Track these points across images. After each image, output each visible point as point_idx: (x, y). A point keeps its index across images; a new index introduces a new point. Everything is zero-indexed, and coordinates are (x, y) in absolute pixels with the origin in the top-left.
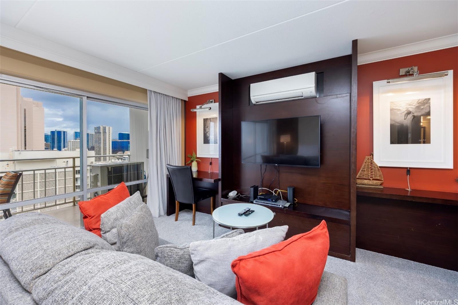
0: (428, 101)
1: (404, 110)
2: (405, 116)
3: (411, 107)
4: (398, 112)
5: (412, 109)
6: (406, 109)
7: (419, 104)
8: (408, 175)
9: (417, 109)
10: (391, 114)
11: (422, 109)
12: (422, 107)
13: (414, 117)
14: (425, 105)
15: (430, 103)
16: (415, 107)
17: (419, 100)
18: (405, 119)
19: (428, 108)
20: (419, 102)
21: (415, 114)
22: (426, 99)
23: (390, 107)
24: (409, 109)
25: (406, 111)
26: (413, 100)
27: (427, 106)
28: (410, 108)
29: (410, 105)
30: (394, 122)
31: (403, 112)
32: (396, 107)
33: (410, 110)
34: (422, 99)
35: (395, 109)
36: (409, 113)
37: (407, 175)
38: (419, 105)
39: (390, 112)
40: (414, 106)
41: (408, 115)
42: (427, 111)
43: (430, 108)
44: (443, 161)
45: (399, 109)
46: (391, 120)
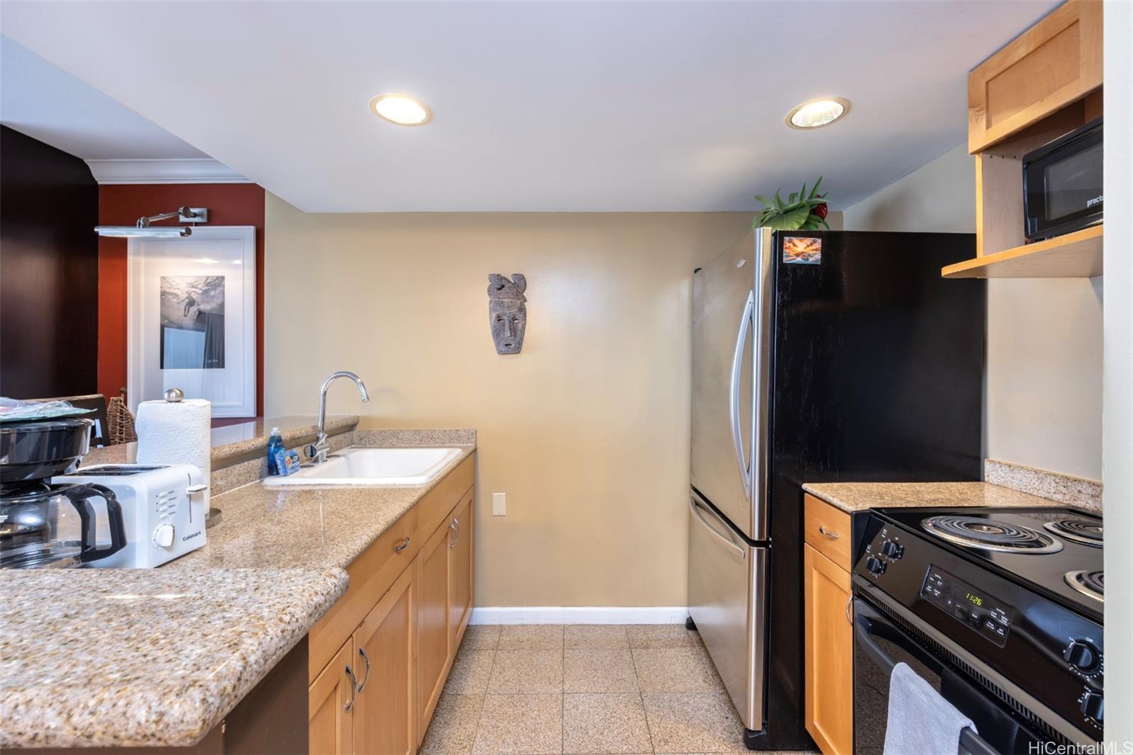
0: (222, 282)
2: (185, 310)
3: (194, 292)
4: (174, 300)
6: (186, 296)
7: (207, 286)
9: (204, 296)
10: (163, 304)
11: (213, 297)
12: (212, 293)
13: (200, 313)
14: (216, 290)
15: (224, 286)
16: (201, 291)
17: (208, 279)
18: (185, 316)
19: (221, 295)
20: (208, 283)
21: (202, 307)
22: (218, 278)
23: (161, 287)
24: (192, 295)
25: (187, 298)
26: (198, 277)
27: (220, 291)
28: (194, 293)
29: (193, 287)
30: (166, 322)
31: (183, 301)
32: (170, 288)
33: (194, 297)
34: (212, 277)
35: (168, 293)
36: (191, 303)
38: (207, 288)
39: (161, 298)
40: (200, 289)
41: (191, 308)
42: (219, 301)
43: (224, 297)
44: (240, 403)
45: (175, 294)
46: (162, 315)
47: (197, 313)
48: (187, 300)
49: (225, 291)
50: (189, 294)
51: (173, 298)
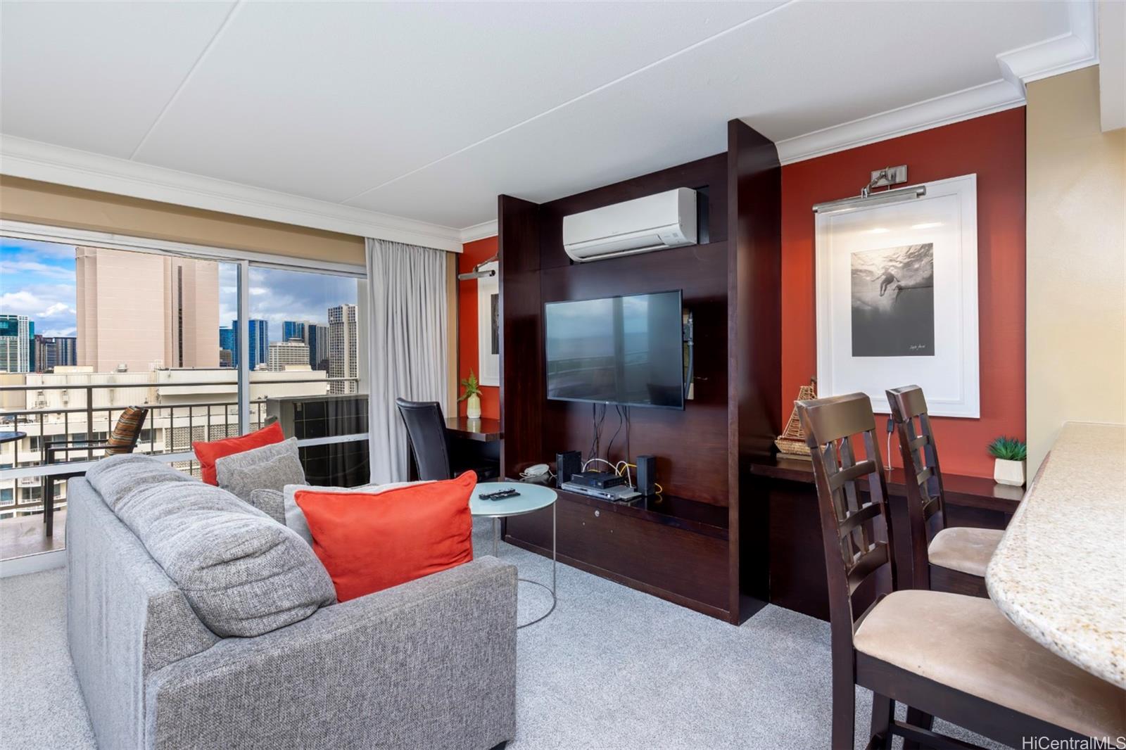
0: (928, 250)
1: (878, 272)
2: (882, 288)
3: (893, 266)
4: (868, 278)
5: (896, 270)
6: (883, 271)
7: (909, 257)
8: (890, 433)
9: (905, 269)
10: (854, 284)
11: (917, 270)
12: (916, 266)
13: (900, 289)
14: (922, 261)
15: (932, 255)
16: (901, 265)
17: (910, 249)
18: (881, 295)
19: (928, 267)
20: (912, 254)
21: (903, 283)
22: (923, 246)
23: (852, 265)
24: (890, 271)
25: (883, 274)
26: (898, 248)
27: (927, 262)
28: (892, 268)
29: (891, 261)
30: (858, 302)
31: (878, 278)
32: (863, 265)
33: (893, 273)
34: (917, 245)
35: (861, 271)
36: (889, 280)
37: (888, 432)
38: (909, 260)
39: (852, 277)
40: (901, 262)
41: (888, 286)
42: (926, 274)
43: (932, 268)
44: (958, 399)
45: (870, 272)
46: (853, 296)
47: (897, 291)
48: (884, 277)
49: (935, 262)
50: (887, 269)
51: (867, 276)
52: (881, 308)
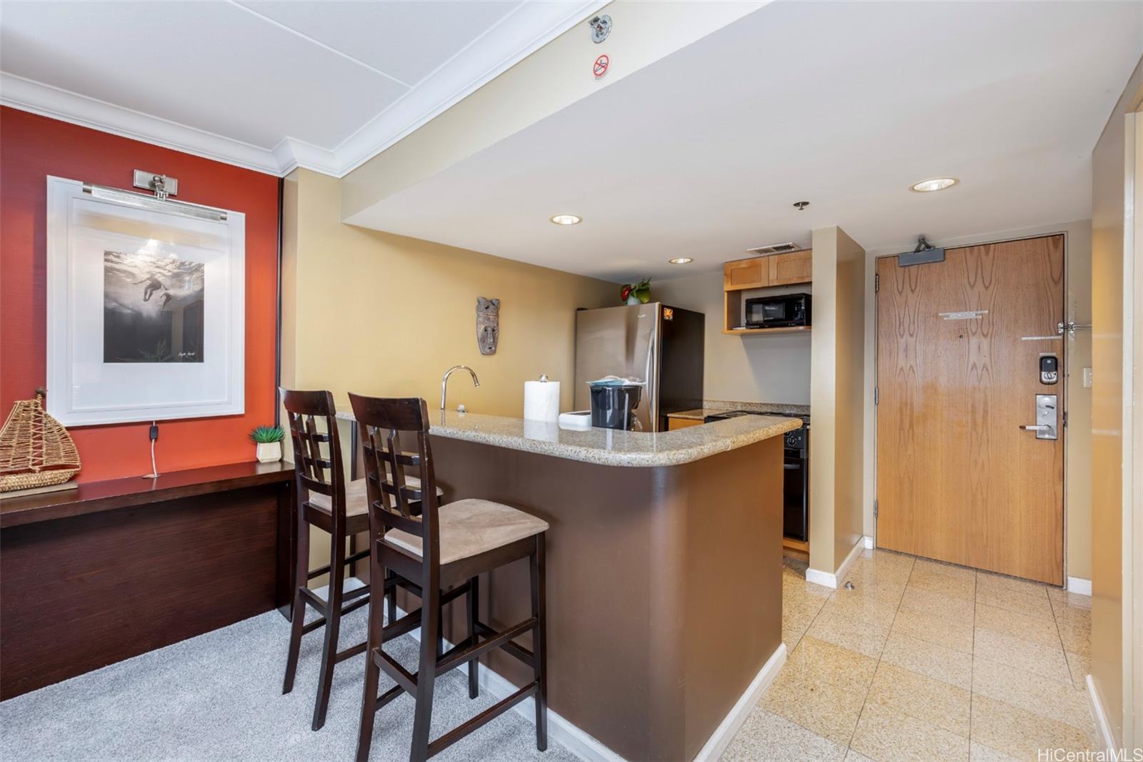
0: (199, 268)
1: (143, 276)
2: (146, 293)
3: (160, 273)
4: (129, 280)
5: (164, 278)
6: (149, 276)
7: (179, 269)
8: (153, 440)
9: (174, 279)
10: (107, 282)
11: (187, 282)
12: (187, 278)
13: (169, 298)
14: (193, 275)
15: (203, 272)
16: (170, 274)
17: (178, 261)
18: (145, 300)
19: (199, 282)
21: (171, 292)
22: (193, 264)
23: (106, 262)
24: (156, 277)
25: (148, 279)
26: (170, 260)
27: (198, 278)
28: (159, 275)
29: (158, 267)
30: (114, 304)
31: (141, 282)
32: (121, 264)
33: (160, 279)
35: (118, 270)
36: (155, 286)
37: (151, 440)
38: (179, 271)
39: (105, 274)
40: (169, 271)
41: (154, 292)
42: (197, 288)
43: (203, 283)
45: (130, 273)
46: (106, 296)
47: (164, 298)
48: (149, 282)
49: (205, 277)
50: (153, 275)
51: (128, 277)
52: (145, 314)
